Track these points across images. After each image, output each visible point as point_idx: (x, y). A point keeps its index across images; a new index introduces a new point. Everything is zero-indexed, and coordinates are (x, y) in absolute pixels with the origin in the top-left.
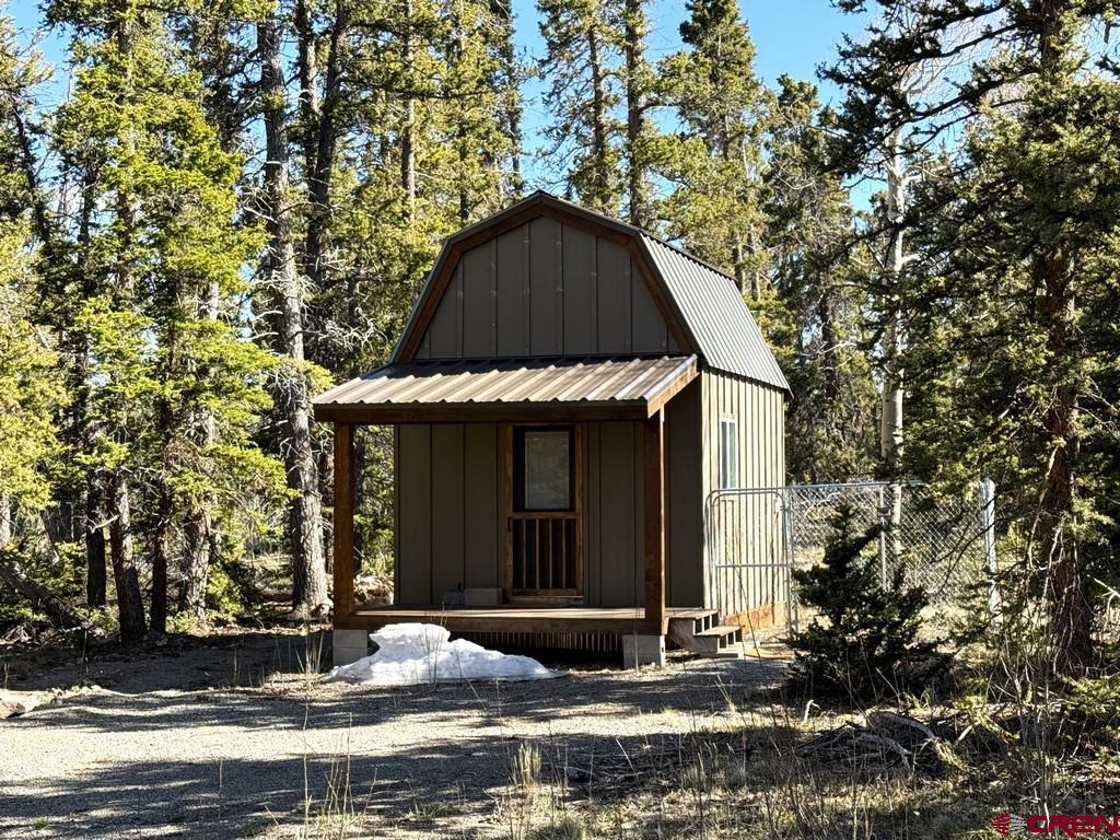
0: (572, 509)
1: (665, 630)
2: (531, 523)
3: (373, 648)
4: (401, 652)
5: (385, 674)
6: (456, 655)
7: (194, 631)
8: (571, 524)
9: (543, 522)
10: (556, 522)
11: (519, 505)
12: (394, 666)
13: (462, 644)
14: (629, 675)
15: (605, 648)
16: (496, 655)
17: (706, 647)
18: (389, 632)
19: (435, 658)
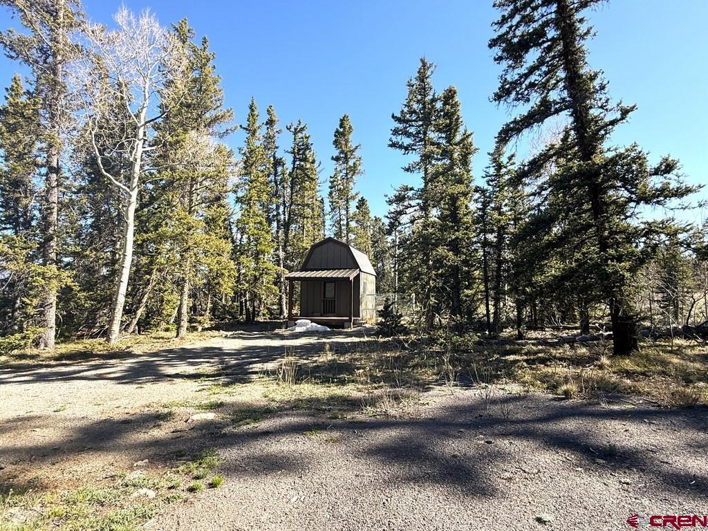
0: (335, 298)
1: (352, 322)
2: (327, 300)
3: (296, 324)
4: (301, 325)
5: (298, 330)
6: (312, 326)
7: (260, 320)
8: (334, 301)
9: (329, 300)
10: (332, 300)
11: (324, 297)
12: (300, 328)
13: (313, 324)
14: (345, 330)
15: (341, 325)
16: (320, 326)
17: (360, 325)
18: (299, 321)
19: (308, 326)
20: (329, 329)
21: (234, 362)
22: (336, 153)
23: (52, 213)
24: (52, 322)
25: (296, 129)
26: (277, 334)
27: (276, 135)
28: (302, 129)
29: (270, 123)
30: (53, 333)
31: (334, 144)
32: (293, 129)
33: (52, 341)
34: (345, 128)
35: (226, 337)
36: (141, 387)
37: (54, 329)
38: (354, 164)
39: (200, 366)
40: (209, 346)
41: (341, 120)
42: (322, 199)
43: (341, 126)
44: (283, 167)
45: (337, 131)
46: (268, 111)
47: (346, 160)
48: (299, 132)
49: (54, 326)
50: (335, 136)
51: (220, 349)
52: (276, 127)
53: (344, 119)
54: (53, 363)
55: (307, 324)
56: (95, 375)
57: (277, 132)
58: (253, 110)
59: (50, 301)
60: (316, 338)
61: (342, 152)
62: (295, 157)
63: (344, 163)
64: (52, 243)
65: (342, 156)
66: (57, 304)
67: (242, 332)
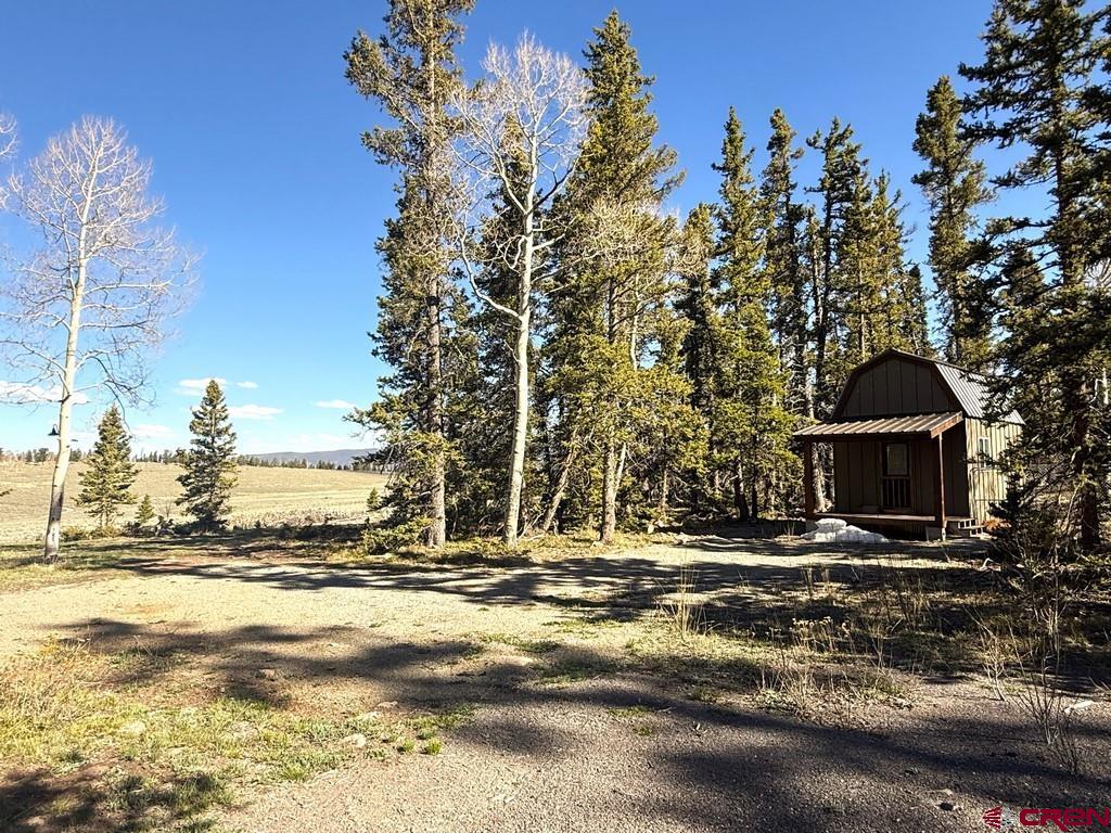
0: (908, 475)
1: (945, 526)
2: (890, 481)
3: (816, 528)
4: (825, 530)
5: (820, 538)
6: (848, 532)
8: (908, 482)
9: (896, 481)
10: (902, 481)
11: (885, 473)
12: (823, 535)
13: (852, 528)
14: (928, 544)
15: (919, 532)
16: (865, 532)
17: (966, 534)
18: (822, 521)
19: (841, 532)
20: (883, 540)
21: (650, 587)
22: (924, 166)
23: (433, 360)
24: (441, 511)
25: (828, 141)
26: (774, 544)
27: (791, 164)
28: (842, 137)
29: (778, 142)
30: (442, 526)
31: (915, 149)
32: (821, 143)
33: (442, 536)
34: (939, 109)
35: (680, 544)
36: (485, 609)
37: (443, 521)
38: (964, 181)
39: (593, 589)
40: (638, 557)
41: (931, 94)
42: (916, 268)
43: (932, 106)
44: (809, 220)
45: (921, 121)
46: (772, 121)
47: (947, 177)
48: (835, 144)
49: (443, 515)
50: (918, 131)
51: (652, 564)
52: (790, 148)
53: (937, 90)
54: (433, 566)
55: (840, 528)
56: (456, 587)
57: (792, 156)
58: (732, 132)
59: (437, 482)
60: (841, 555)
61: (935, 163)
62: (828, 197)
63: (941, 185)
64: (436, 402)
65: (936, 170)
66: (446, 487)
67: (714, 537)
